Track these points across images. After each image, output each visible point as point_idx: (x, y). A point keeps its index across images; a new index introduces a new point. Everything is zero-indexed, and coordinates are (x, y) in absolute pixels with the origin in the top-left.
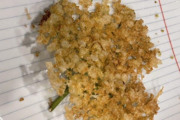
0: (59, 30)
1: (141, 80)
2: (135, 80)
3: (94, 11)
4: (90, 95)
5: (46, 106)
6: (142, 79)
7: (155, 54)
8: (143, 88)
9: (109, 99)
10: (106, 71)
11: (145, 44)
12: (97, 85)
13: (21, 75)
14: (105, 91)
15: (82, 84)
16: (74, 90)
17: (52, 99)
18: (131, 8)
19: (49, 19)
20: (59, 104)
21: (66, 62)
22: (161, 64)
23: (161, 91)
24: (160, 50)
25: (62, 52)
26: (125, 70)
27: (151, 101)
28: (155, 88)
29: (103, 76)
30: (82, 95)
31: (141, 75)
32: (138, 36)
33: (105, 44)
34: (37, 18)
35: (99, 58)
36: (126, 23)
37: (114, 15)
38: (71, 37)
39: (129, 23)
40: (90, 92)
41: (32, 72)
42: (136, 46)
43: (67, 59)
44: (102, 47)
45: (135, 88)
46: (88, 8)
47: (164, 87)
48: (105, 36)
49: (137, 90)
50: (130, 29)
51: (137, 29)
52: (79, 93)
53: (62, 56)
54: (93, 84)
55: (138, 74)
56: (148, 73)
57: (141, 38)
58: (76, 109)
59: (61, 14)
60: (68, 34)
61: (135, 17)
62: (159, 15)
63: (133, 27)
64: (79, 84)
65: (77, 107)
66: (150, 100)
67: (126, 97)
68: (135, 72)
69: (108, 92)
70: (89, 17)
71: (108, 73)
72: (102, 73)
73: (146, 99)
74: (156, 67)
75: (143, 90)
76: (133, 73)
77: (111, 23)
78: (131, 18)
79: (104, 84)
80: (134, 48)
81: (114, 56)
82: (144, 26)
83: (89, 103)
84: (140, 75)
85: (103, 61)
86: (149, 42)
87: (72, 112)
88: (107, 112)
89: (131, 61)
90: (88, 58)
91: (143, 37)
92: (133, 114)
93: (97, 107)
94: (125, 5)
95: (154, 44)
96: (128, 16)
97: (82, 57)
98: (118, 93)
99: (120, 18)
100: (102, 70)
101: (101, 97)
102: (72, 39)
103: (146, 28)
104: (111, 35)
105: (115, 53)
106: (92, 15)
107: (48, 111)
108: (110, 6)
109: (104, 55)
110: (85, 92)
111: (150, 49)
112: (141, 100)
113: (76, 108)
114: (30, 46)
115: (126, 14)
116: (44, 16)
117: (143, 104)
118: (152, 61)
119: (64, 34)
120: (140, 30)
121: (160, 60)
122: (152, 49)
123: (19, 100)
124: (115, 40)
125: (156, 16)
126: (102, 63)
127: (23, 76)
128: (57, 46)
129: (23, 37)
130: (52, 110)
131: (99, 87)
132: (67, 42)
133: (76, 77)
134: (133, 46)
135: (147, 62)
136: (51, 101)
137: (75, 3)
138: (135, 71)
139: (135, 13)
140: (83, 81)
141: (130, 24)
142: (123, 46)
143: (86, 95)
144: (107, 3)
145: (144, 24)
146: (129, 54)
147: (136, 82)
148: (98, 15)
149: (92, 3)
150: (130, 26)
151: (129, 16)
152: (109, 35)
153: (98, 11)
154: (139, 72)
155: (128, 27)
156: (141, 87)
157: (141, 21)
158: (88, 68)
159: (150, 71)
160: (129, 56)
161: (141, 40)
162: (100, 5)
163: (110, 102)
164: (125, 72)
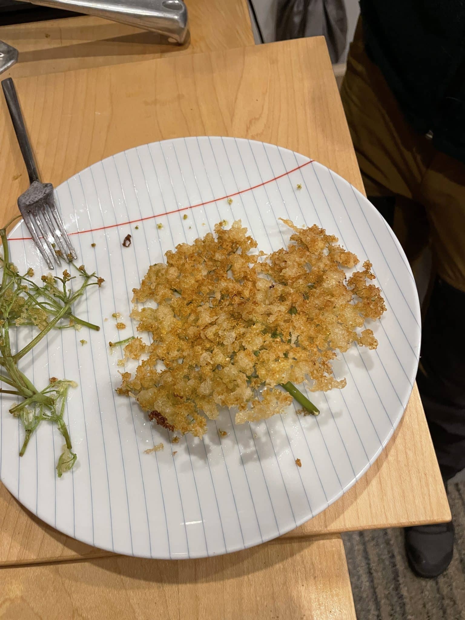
0: (182, 398)
1: (267, 256)
2: (267, 265)
3: (151, 333)
4: (292, 348)
5: (309, 419)
6: (266, 254)
7: (224, 232)
8: (280, 253)
9: (299, 314)
10: (252, 319)
11: (207, 248)
12: (274, 335)
13: (258, 463)
14: (285, 321)
15: (273, 361)
16: (283, 375)
17: (299, 410)
18: (147, 272)
19: (162, 414)
20: (307, 398)
21: (237, 388)
22: (240, 221)
23: (286, 222)
24: (218, 223)
25: (219, 395)
26: (250, 284)
27: (303, 240)
28: (280, 232)
29: (259, 325)
30: (291, 361)
31: (258, 256)
32: (193, 259)
33: (206, 318)
34: (162, 434)
35: (230, 329)
36: (171, 280)
37: (159, 301)
38: (195, 378)
39: (172, 275)
40: (287, 347)
41: (252, 443)
42: (211, 263)
43: (231, 386)
44: (212, 324)
45: (280, 266)
46: (145, 345)
47: (279, 217)
48: (192, 317)
49: (284, 263)
50: (183, 274)
51: (182, 262)
52: (288, 367)
53: (226, 394)
54: (274, 341)
55: (256, 262)
56: (255, 244)
57: (196, 254)
58: (315, 371)
59: (155, 393)
60: (190, 381)
61: (161, 264)
62: (159, 223)
63: (178, 268)
64: (273, 365)
65: (312, 370)
66: (301, 241)
67: (295, 283)
68: (254, 266)
69: (287, 316)
70: (160, 343)
71: (256, 315)
72: (254, 327)
73: (299, 249)
74: (245, 230)
75: (284, 252)
76: (255, 269)
77: (171, 306)
78: (163, 272)
79: (273, 323)
80: (214, 268)
81: (227, 303)
82: (176, 250)
83: (305, 349)
84: (259, 258)
85: (235, 324)
86: (204, 242)
87: (320, 379)
88: (321, 317)
89: (236, 273)
90: (230, 350)
91: (195, 251)
92: (324, 272)
93: (311, 335)
94: (141, 282)
95: (208, 233)
96: (159, 277)
97: (228, 359)
98: (288, 297)
99: (163, 291)
100: (250, 326)
101: (294, 327)
102: (197, 375)
103: (179, 247)
104: (192, 306)
105: (222, 300)
106: (157, 338)
107: (319, 418)
108: (143, 307)
109: (224, 321)
110: (286, 355)
111: (216, 241)
112: (301, 257)
113: (312, 373)
114: (208, 446)
115: (156, 279)
116: (158, 423)
117: (308, 253)
118: (236, 237)
119: (189, 389)
120: (183, 257)
121: (234, 223)
122: (215, 236)
123: (299, 467)
124: (200, 301)
125: (159, 227)
126: (237, 324)
127: (259, 459)
128: (208, 402)
129: (193, 458)
130: (317, 411)
131: (278, 332)
132: (202, 385)
133: (262, 372)
134: (210, 270)
135: (238, 245)
136: (302, 411)
137: (137, 367)
138: (251, 266)
139: (155, 265)
140: (268, 360)
141: (173, 272)
142: (210, 287)
143: (291, 355)
144: (138, 312)
145: (174, 251)
146: (223, 277)
147: (271, 265)
148: (158, 328)
149: (137, 338)
150: (176, 274)
151: (160, 274)
152: (192, 310)
153: (152, 328)
154: (253, 260)
155: (178, 277)
156: (279, 255)
157: (169, 255)
158: (246, 351)
159: (251, 242)
160: (227, 277)
161: (200, 255)
162: (140, 323)
163: (304, 312)
164: (254, 283)
